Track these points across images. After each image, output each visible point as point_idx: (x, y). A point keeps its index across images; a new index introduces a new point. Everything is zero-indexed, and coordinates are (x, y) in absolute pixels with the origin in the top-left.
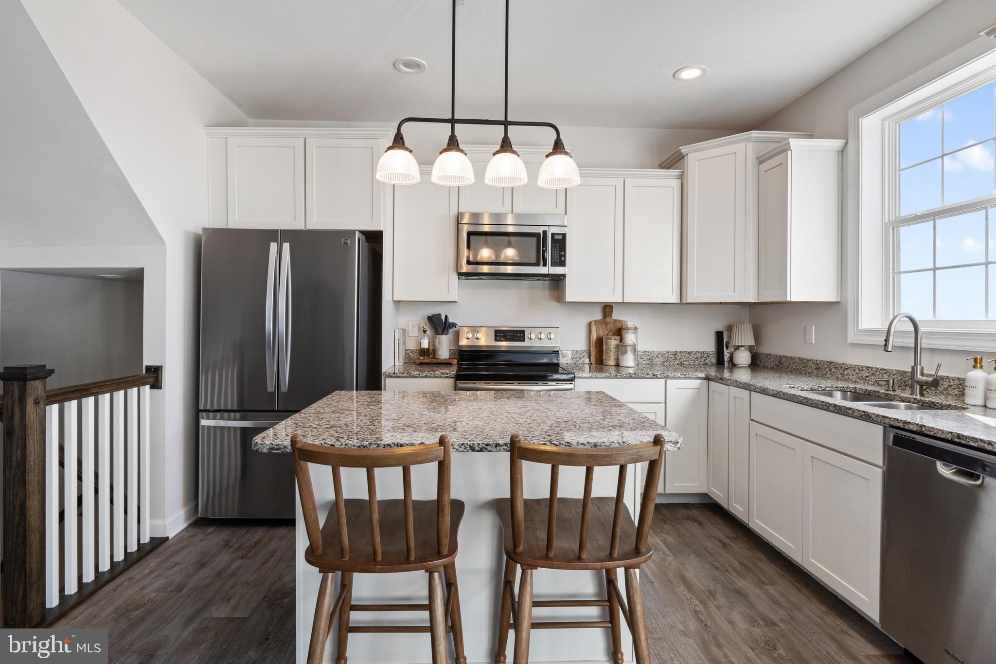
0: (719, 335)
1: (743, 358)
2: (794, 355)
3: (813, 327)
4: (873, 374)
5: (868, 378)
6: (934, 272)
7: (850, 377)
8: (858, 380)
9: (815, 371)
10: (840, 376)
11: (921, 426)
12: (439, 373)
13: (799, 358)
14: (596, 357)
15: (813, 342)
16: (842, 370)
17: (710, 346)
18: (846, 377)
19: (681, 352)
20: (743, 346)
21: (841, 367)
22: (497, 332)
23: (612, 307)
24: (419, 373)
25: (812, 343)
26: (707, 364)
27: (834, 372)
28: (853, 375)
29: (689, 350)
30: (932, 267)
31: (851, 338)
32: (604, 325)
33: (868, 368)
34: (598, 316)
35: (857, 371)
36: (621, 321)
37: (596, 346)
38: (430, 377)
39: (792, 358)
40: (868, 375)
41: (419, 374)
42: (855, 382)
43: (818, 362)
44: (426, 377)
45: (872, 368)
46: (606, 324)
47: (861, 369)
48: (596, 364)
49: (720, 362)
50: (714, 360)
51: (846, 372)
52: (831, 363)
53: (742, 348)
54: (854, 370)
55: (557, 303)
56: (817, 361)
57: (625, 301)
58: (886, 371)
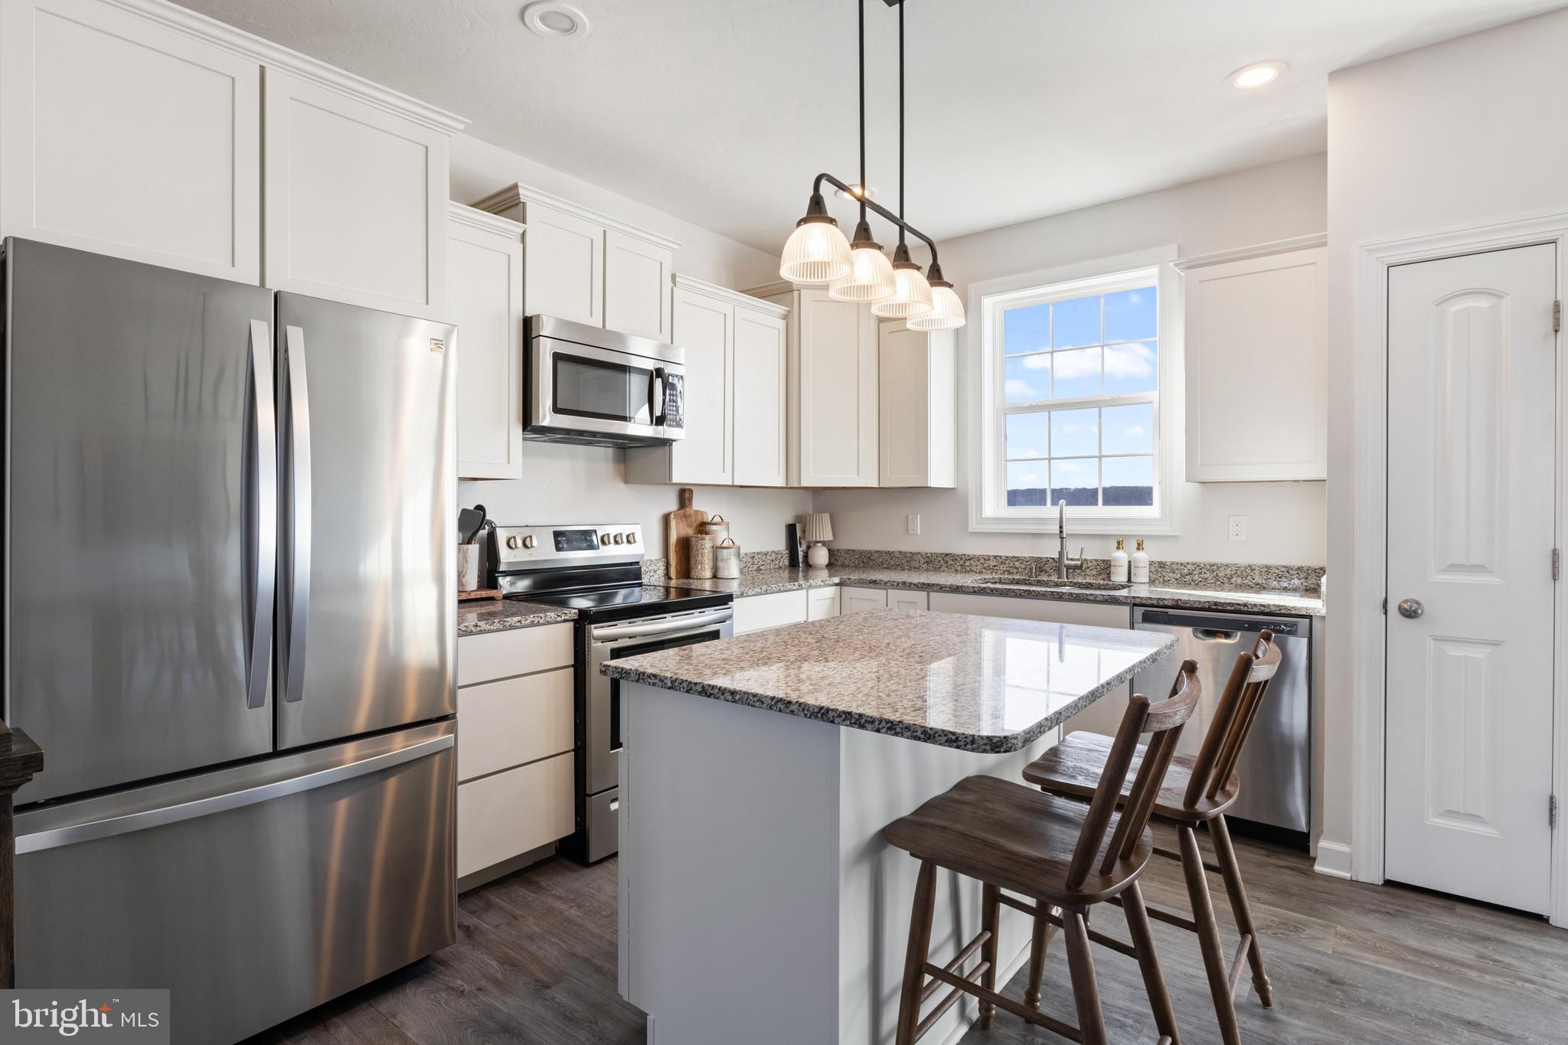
0: (791, 529)
1: (821, 556)
2: (891, 549)
3: (919, 516)
4: (1002, 563)
5: (996, 568)
6: (1050, 461)
7: (973, 568)
8: (984, 571)
9: (925, 566)
10: (959, 568)
11: (1177, 601)
12: (552, 614)
13: (900, 552)
14: (676, 568)
15: (919, 533)
16: (962, 562)
17: (779, 544)
18: (968, 569)
19: (758, 554)
20: (818, 542)
21: (961, 559)
22: (557, 535)
23: (692, 491)
24: (519, 618)
25: (917, 534)
26: (780, 567)
27: (951, 565)
28: (976, 566)
29: (765, 550)
30: (1047, 456)
31: (973, 526)
32: (684, 520)
33: (995, 557)
34: (672, 505)
35: (982, 561)
36: (702, 513)
37: (676, 551)
38: (539, 624)
39: (889, 553)
40: (996, 564)
41: (520, 621)
42: (980, 572)
43: (929, 555)
44: (532, 625)
45: (1001, 557)
46: (686, 516)
47: (987, 558)
48: (677, 578)
49: (793, 563)
50: (787, 562)
51: (967, 563)
52: (947, 555)
53: (820, 544)
54: (979, 560)
55: (623, 484)
56: (926, 554)
57: (735, 484)
58: (1018, 559)
